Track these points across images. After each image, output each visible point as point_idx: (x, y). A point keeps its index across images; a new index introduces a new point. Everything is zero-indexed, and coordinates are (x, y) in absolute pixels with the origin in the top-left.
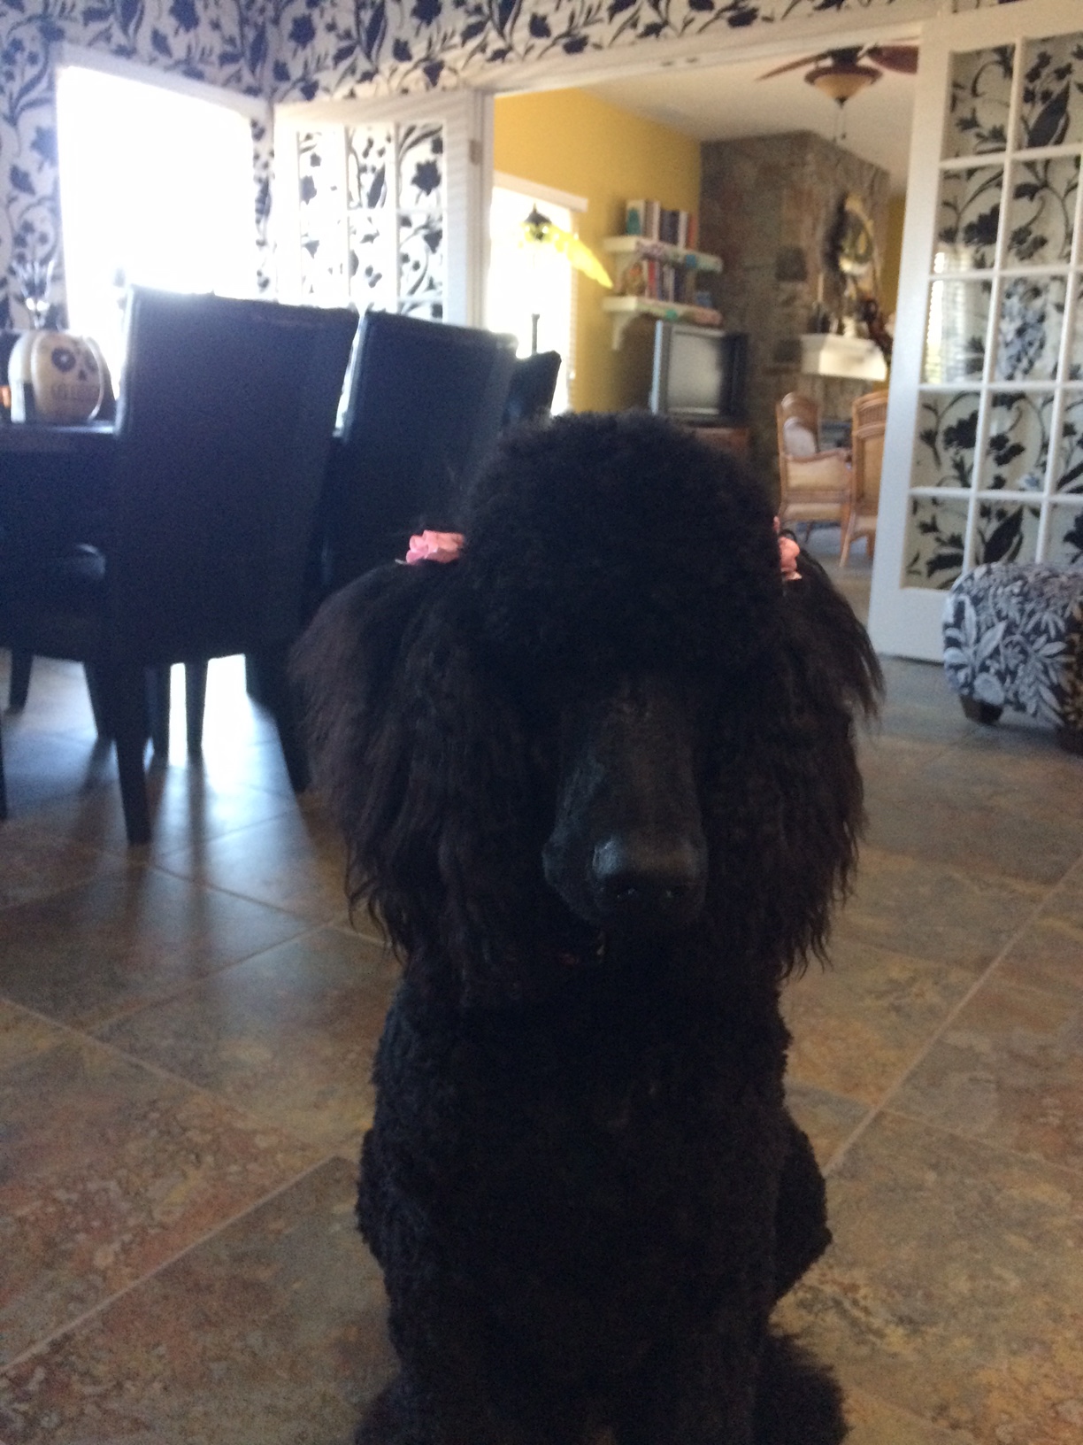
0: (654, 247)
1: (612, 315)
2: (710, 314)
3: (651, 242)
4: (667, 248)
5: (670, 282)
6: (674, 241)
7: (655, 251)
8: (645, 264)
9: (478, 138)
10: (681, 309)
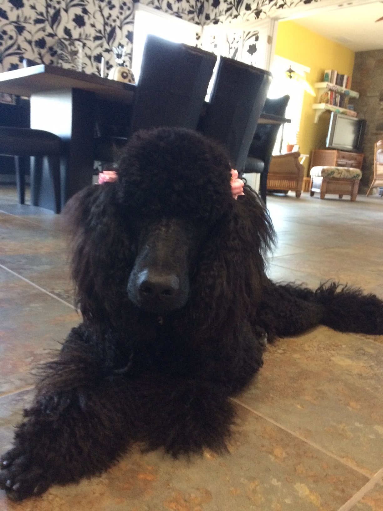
0: (334, 86)
1: (316, 110)
2: (353, 113)
3: (333, 85)
4: (338, 87)
5: (338, 100)
6: (341, 85)
7: (334, 88)
8: (329, 93)
9: (271, 35)
10: (341, 110)
